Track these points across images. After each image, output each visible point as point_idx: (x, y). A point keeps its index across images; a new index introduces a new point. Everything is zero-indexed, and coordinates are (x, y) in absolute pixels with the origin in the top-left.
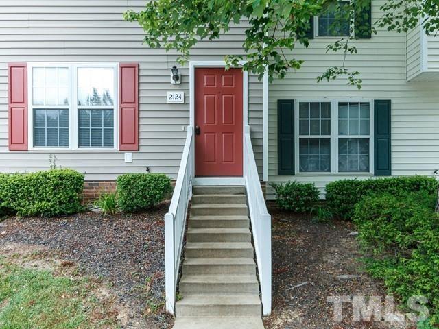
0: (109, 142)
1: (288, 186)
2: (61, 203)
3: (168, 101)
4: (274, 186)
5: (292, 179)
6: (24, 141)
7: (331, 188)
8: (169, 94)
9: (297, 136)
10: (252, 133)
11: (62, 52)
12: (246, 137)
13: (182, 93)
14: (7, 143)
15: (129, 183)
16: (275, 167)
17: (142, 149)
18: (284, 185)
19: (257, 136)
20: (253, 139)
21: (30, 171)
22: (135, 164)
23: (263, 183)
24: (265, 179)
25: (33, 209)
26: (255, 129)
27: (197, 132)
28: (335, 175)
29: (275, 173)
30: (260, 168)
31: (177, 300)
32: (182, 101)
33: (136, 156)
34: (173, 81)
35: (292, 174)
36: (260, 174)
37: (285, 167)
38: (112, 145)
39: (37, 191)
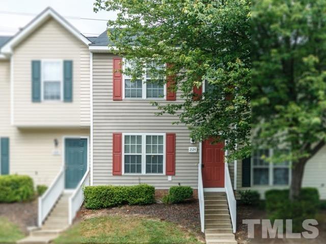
0: (161, 171)
1: (246, 192)
2: (148, 199)
3: (189, 151)
4: (240, 192)
5: (248, 189)
6: (120, 171)
7: (268, 193)
8: (190, 148)
9: (252, 167)
10: (229, 167)
11: (139, 128)
12: (226, 169)
13: (196, 148)
14: (112, 171)
15: (177, 190)
16: (241, 183)
17: (176, 175)
18: (244, 192)
19: (232, 168)
20: (230, 170)
21: (133, 185)
22: (173, 181)
23: (234, 191)
24: (235, 189)
25: (137, 201)
26: (231, 165)
27: (203, 166)
28: (271, 186)
29: (240, 186)
30: (233, 183)
31: (205, 229)
32: (196, 151)
33: (174, 178)
34: (192, 142)
35: (249, 186)
36: (233, 186)
37: (245, 182)
38: (162, 172)
39: (138, 194)
